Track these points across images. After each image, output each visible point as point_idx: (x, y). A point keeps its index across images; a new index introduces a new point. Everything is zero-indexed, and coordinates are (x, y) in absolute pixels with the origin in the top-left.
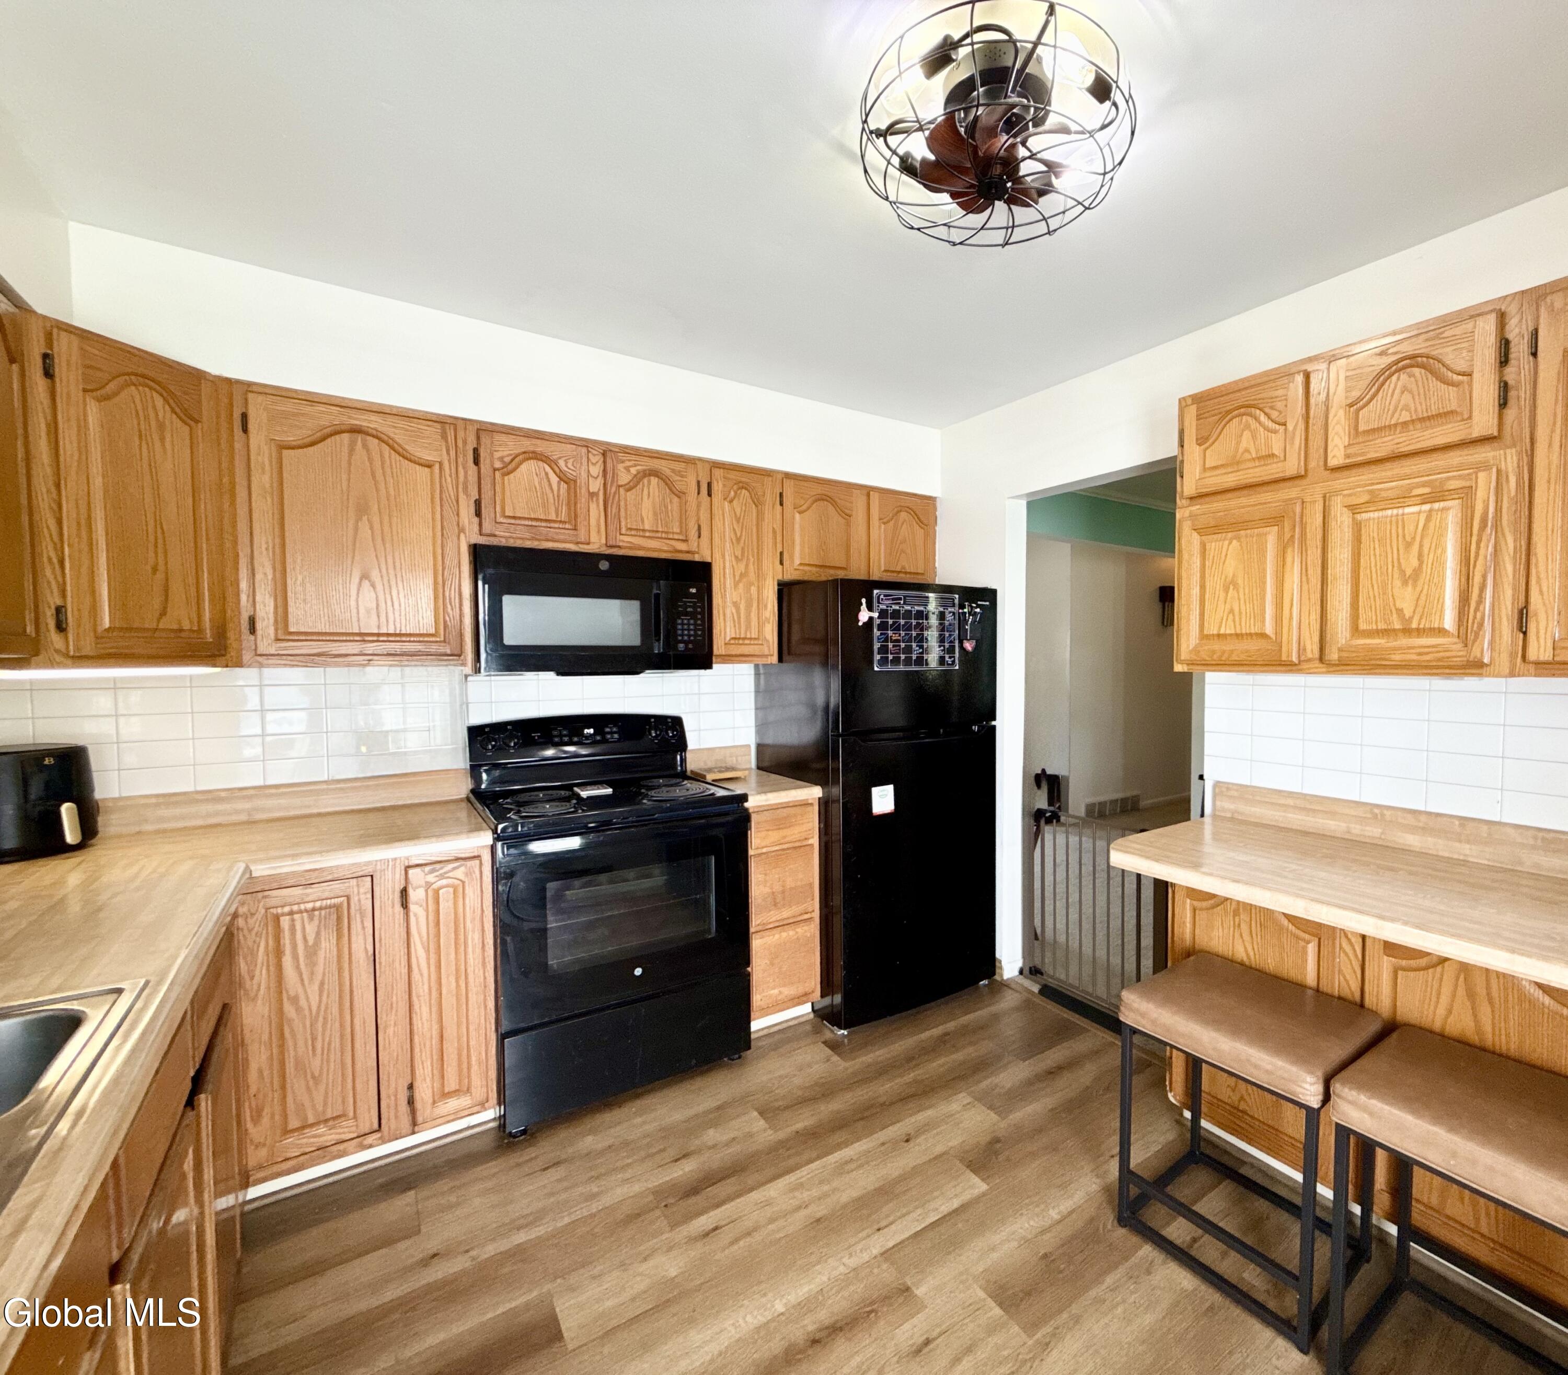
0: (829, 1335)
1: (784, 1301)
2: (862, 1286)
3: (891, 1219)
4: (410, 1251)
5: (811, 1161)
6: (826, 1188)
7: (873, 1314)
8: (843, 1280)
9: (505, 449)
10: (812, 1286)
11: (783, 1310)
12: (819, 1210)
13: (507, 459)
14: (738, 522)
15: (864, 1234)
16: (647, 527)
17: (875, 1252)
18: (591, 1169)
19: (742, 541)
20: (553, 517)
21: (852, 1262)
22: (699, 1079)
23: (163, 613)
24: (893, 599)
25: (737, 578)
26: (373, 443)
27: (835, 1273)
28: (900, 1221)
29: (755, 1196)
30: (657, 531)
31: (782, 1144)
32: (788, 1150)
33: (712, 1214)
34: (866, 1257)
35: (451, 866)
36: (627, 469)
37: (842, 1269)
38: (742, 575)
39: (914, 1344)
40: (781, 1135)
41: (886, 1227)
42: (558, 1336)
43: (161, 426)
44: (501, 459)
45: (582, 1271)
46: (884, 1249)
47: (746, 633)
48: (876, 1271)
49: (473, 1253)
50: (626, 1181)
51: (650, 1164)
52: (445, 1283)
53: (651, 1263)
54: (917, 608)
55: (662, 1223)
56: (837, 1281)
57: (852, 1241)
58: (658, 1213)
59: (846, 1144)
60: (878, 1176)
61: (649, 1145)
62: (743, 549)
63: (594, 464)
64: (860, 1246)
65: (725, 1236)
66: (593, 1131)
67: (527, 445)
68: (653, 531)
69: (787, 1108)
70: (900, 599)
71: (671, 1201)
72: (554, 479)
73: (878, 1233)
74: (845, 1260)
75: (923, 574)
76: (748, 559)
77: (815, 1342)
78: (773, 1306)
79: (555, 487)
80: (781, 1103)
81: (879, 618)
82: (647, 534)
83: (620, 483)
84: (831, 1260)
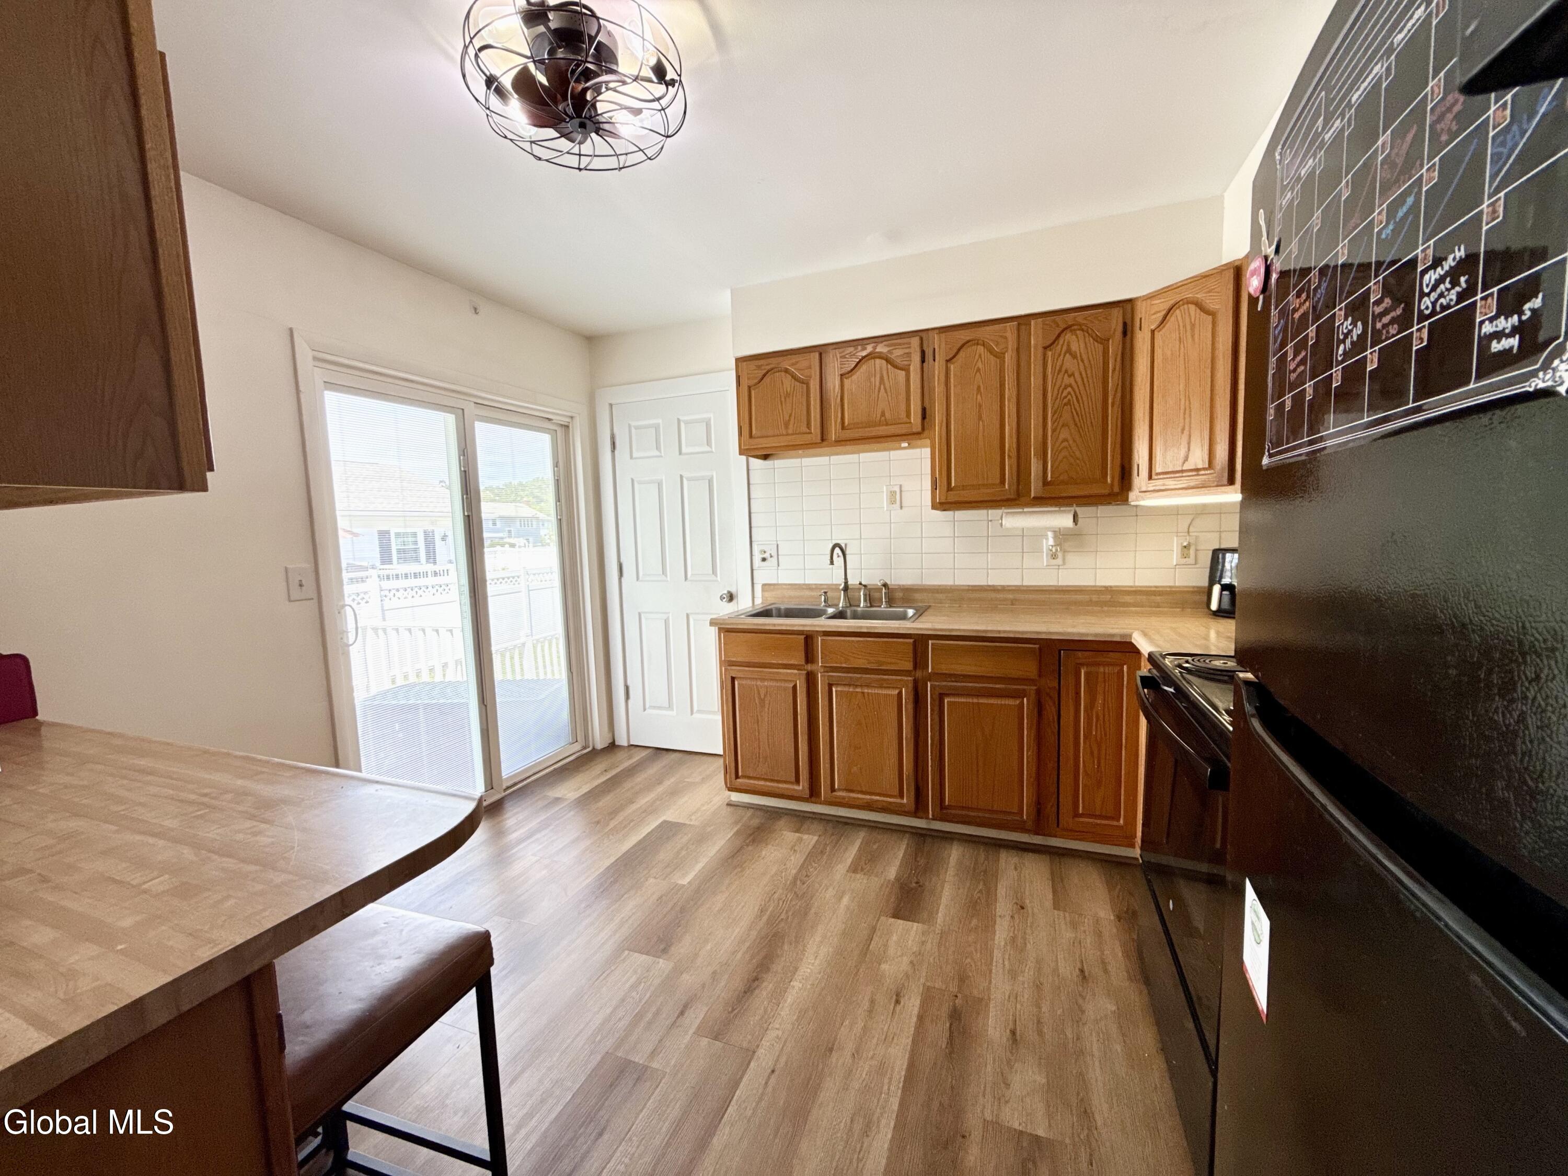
0: (750, 986)
1: (796, 988)
2: (752, 1023)
3: (770, 1089)
6: (857, 1084)
7: (730, 1010)
8: (769, 1018)
10: (787, 1005)
11: (792, 983)
15: (783, 1060)
17: (761, 1052)
21: (772, 1034)
27: (778, 1021)
28: (760, 1089)
29: (905, 1041)
33: (916, 1009)
34: (765, 1044)
37: (776, 1026)
39: (691, 1008)
41: (769, 1078)
45: (935, 941)
46: (755, 1057)
48: (749, 1037)
56: (773, 1016)
57: (787, 1050)
64: (777, 1049)
65: (884, 1000)
71: (960, 1002)
73: (772, 1066)
74: (780, 1033)
77: (756, 980)
78: (800, 982)
84: (789, 1027)
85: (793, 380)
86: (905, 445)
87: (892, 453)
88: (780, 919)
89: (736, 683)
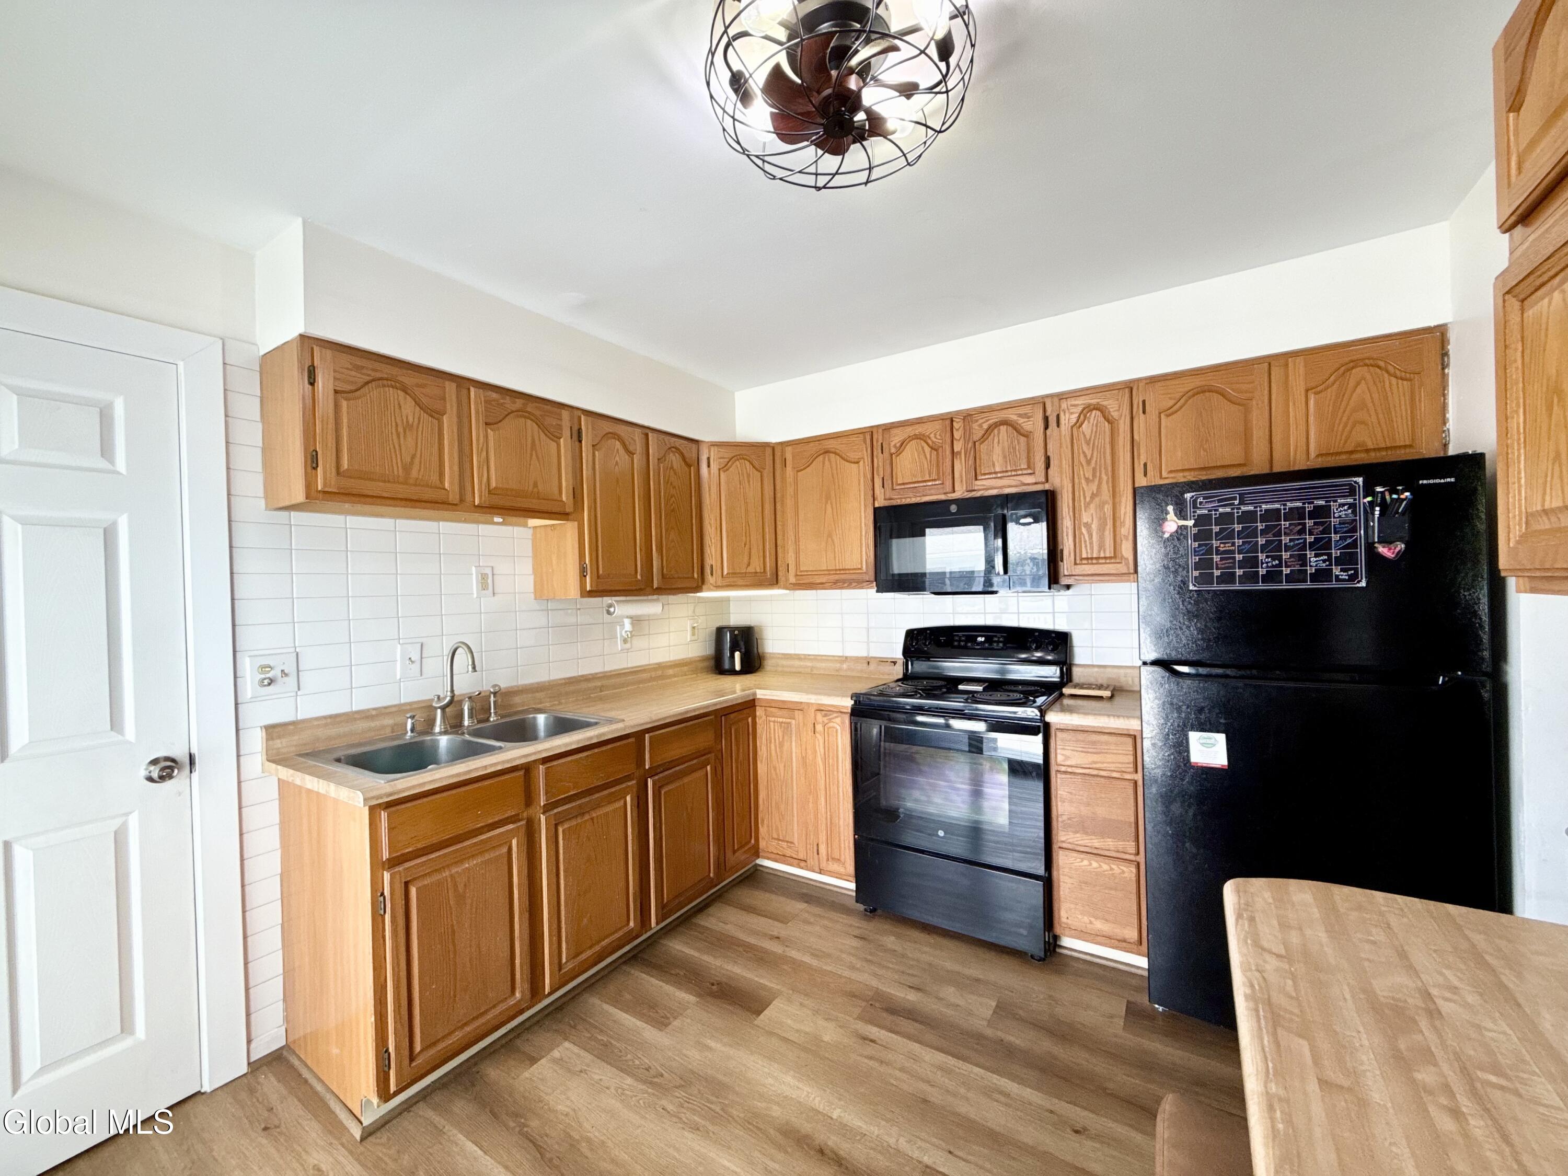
0: (832, 1160)
1: (842, 1115)
2: (887, 1164)
3: (970, 1157)
4: (777, 928)
5: (977, 1065)
6: (962, 1091)
8: (883, 1147)
9: (897, 437)
10: (864, 1127)
11: (834, 1117)
12: (935, 1096)
13: (898, 445)
14: (1088, 444)
15: (938, 1142)
16: (998, 469)
17: (926, 1159)
18: (871, 954)
19: (1093, 462)
20: (927, 478)
21: (903, 1144)
22: (993, 953)
23: (749, 565)
24: (1219, 501)
25: (1088, 499)
26: (832, 455)
27: (886, 1138)
28: (973, 1166)
29: (916, 1047)
30: (1007, 471)
31: (979, 1037)
32: (977, 1044)
33: (883, 1032)
34: (916, 1154)
35: (835, 715)
36: (981, 426)
37: (892, 1141)
38: (1093, 496)
40: (989, 1032)
41: (956, 1156)
42: (758, 1013)
43: (748, 476)
44: (895, 446)
45: (802, 996)
47: (1099, 552)
48: (908, 1169)
49: (787, 949)
50: (875, 975)
51: (896, 977)
52: (766, 951)
53: (825, 1024)
54: (1289, 505)
55: (857, 1011)
56: (880, 1142)
57: (923, 1135)
58: (864, 1004)
59: (1021, 1081)
60: (1009, 1125)
61: (912, 967)
62: (1094, 470)
63: (957, 430)
64: (923, 1145)
65: (870, 1050)
66: (898, 936)
67: (910, 431)
68: (1003, 472)
69: (1021, 1019)
70: (1235, 498)
71: (877, 1005)
72: (927, 449)
73: (947, 1153)
74: (902, 1140)
75: (1410, 446)
76: (1100, 478)
77: (821, 1152)
78: (834, 1109)
79: (928, 456)
80: (1021, 1012)
81: (1195, 526)
82: (999, 475)
83: (975, 439)
84: (895, 1129)
85: (418, 408)
86: (498, 519)
87: (481, 526)
88: (720, 1112)
89: (413, 891)
